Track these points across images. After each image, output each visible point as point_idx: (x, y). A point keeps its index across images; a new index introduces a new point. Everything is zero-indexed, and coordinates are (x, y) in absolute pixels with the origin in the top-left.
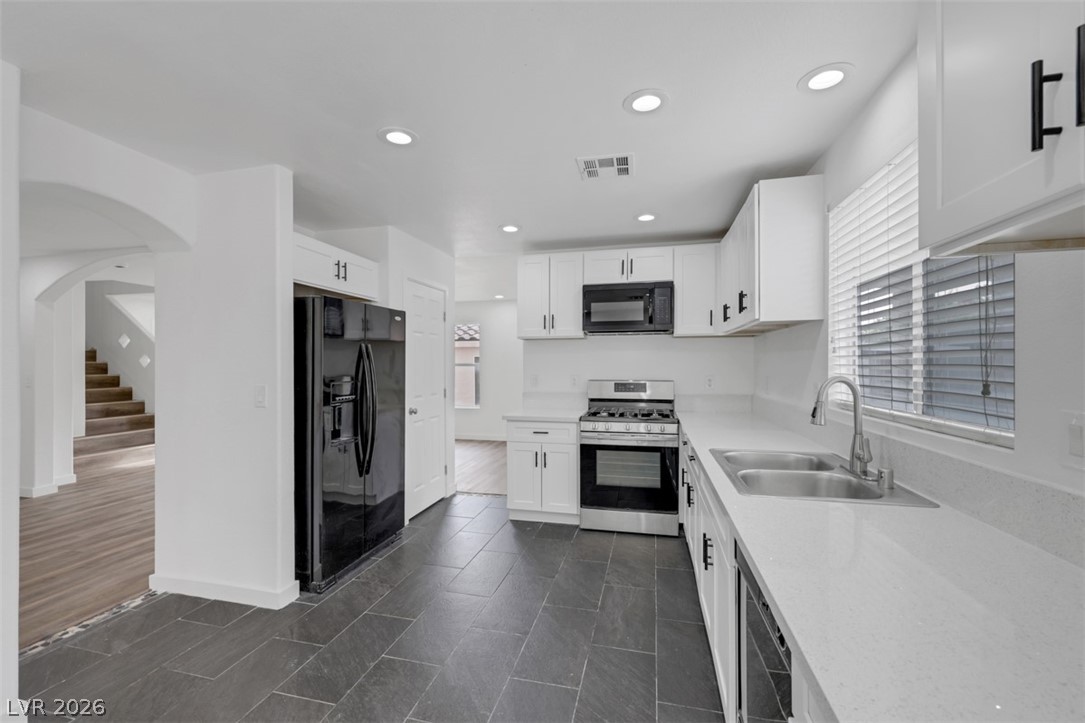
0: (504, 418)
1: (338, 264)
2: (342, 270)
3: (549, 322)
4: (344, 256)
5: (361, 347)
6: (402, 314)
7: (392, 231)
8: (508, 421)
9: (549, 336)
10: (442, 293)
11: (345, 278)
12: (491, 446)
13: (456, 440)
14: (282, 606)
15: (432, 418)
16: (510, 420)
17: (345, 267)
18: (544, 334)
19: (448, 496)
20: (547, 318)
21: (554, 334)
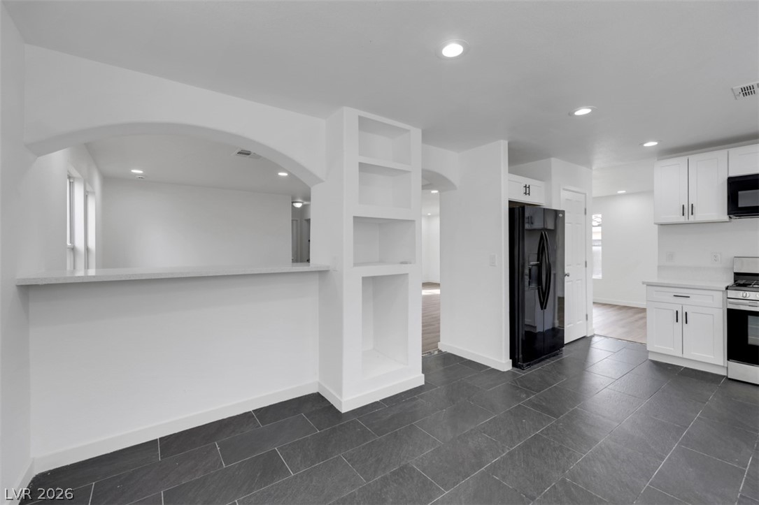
0: (643, 283)
1: (526, 187)
2: (528, 189)
3: (689, 209)
4: (528, 181)
5: (542, 234)
6: (563, 212)
7: (553, 160)
8: (647, 285)
9: (687, 221)
10: (584, 195)
11: (529, 194)
12: (612, 309)
13: (594, 303)
14: (505, 370)
15: (578, 280)
16: (649, 285)
17: (529, 187)
18: (682, 219)
19: (588, 336)
20: (686, 207)
21: (692, 219)
